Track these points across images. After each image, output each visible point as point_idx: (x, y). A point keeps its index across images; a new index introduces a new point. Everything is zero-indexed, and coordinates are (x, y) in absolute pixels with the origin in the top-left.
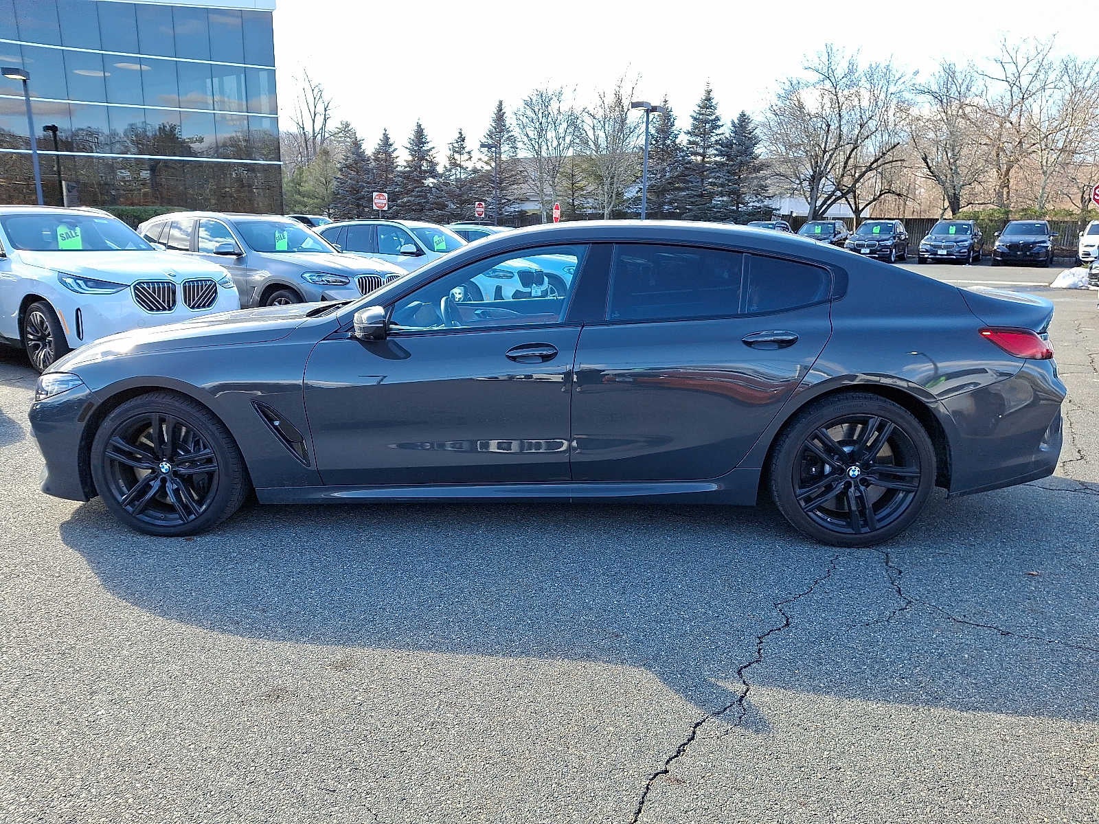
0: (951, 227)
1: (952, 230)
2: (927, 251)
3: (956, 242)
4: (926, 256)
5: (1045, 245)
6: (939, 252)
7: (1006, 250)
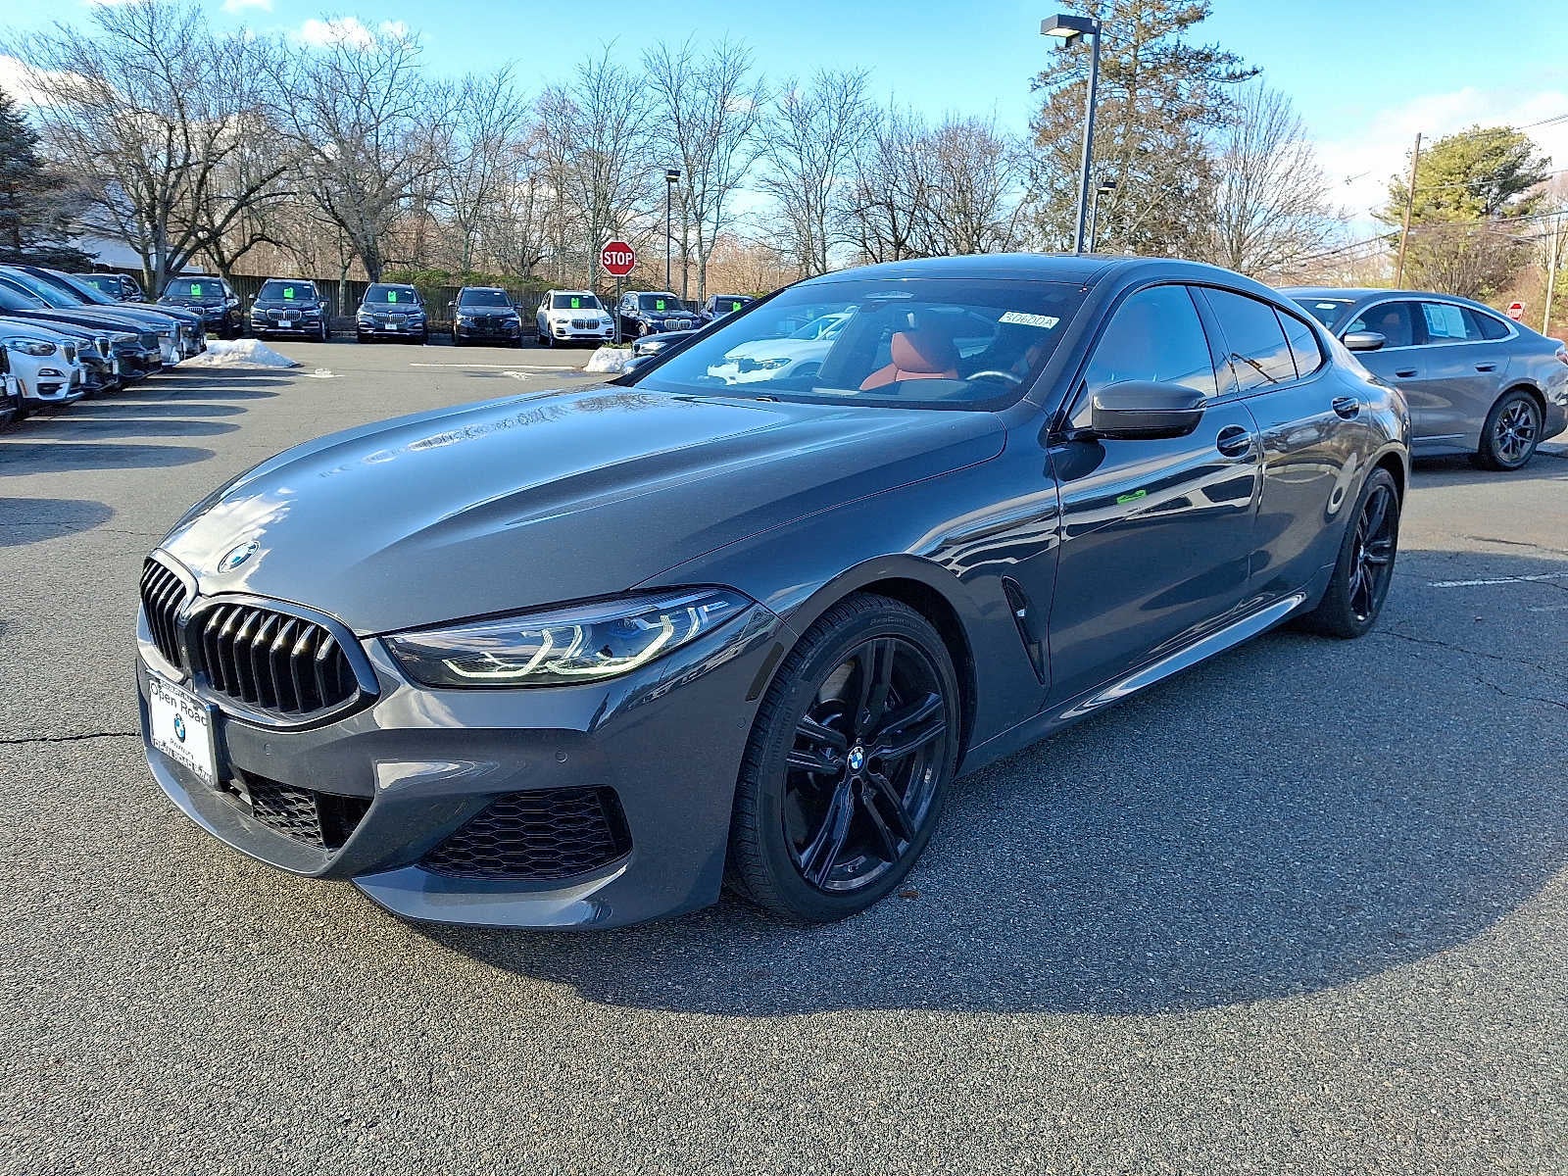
0: (389, 293)
1: (392, 297)
2: (369, 325)
3: (407, 313)
4: (370, 332)
5: (515, 319)
6: (387, 327)
7: (473, 326)
